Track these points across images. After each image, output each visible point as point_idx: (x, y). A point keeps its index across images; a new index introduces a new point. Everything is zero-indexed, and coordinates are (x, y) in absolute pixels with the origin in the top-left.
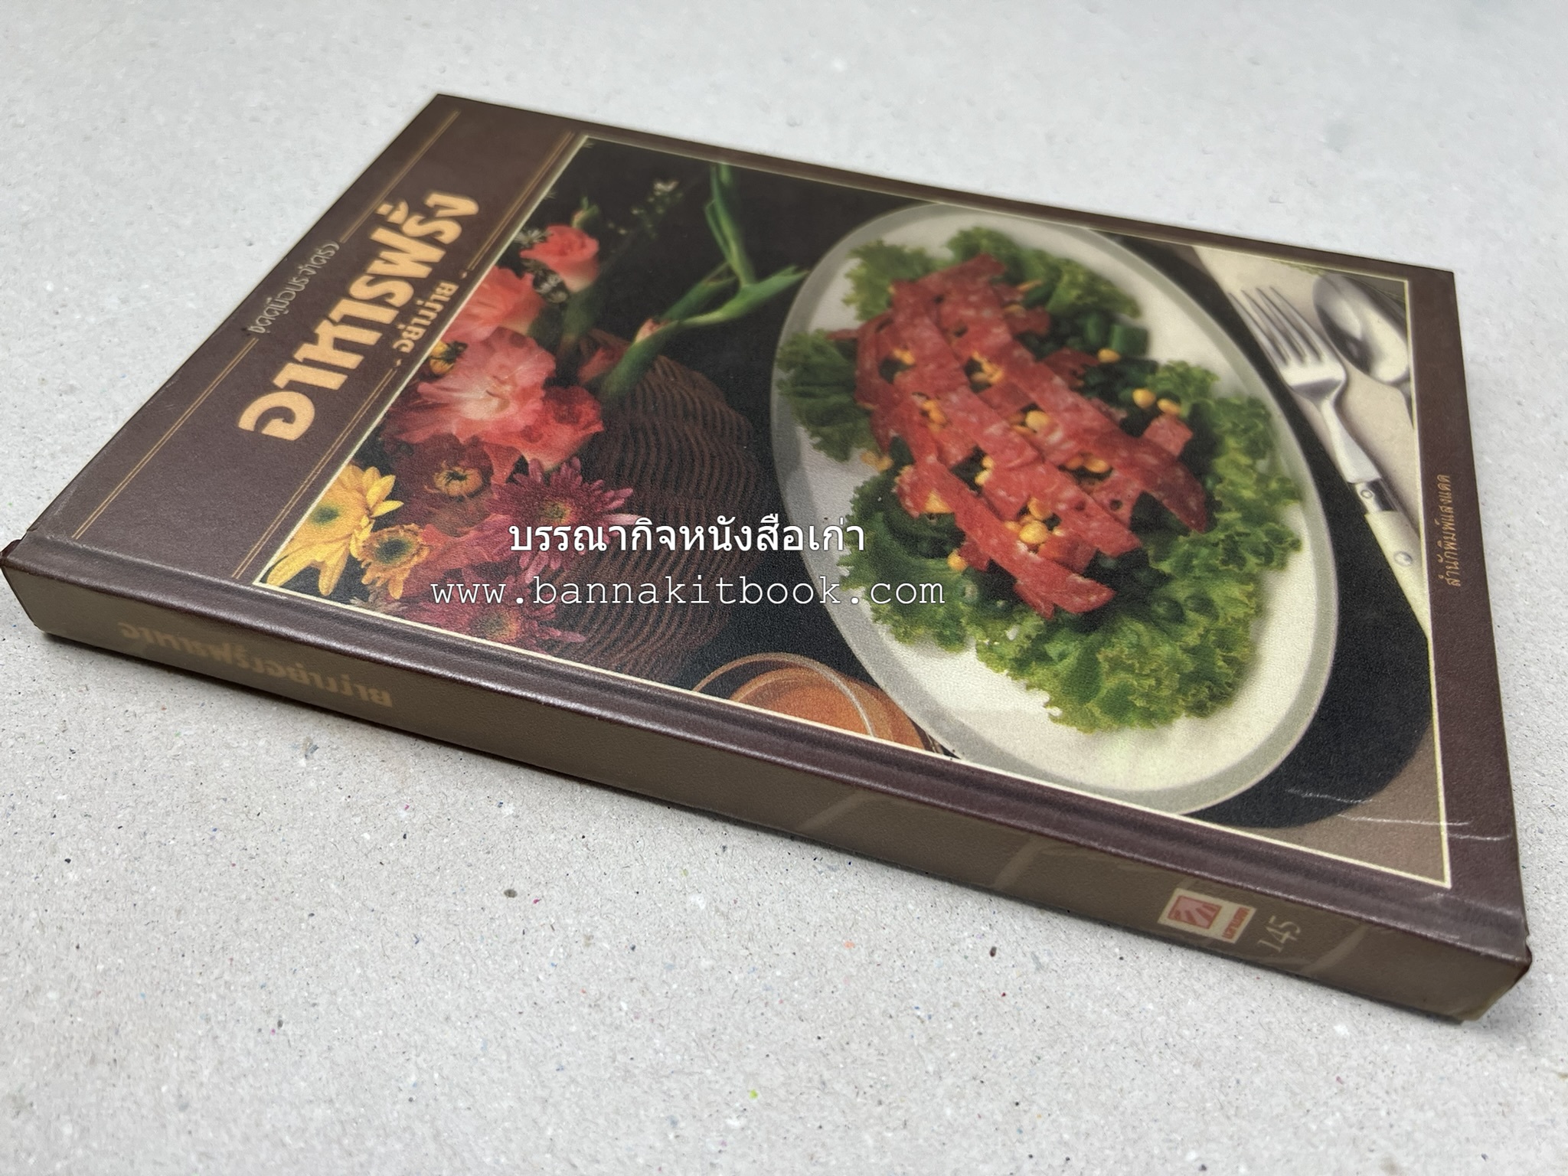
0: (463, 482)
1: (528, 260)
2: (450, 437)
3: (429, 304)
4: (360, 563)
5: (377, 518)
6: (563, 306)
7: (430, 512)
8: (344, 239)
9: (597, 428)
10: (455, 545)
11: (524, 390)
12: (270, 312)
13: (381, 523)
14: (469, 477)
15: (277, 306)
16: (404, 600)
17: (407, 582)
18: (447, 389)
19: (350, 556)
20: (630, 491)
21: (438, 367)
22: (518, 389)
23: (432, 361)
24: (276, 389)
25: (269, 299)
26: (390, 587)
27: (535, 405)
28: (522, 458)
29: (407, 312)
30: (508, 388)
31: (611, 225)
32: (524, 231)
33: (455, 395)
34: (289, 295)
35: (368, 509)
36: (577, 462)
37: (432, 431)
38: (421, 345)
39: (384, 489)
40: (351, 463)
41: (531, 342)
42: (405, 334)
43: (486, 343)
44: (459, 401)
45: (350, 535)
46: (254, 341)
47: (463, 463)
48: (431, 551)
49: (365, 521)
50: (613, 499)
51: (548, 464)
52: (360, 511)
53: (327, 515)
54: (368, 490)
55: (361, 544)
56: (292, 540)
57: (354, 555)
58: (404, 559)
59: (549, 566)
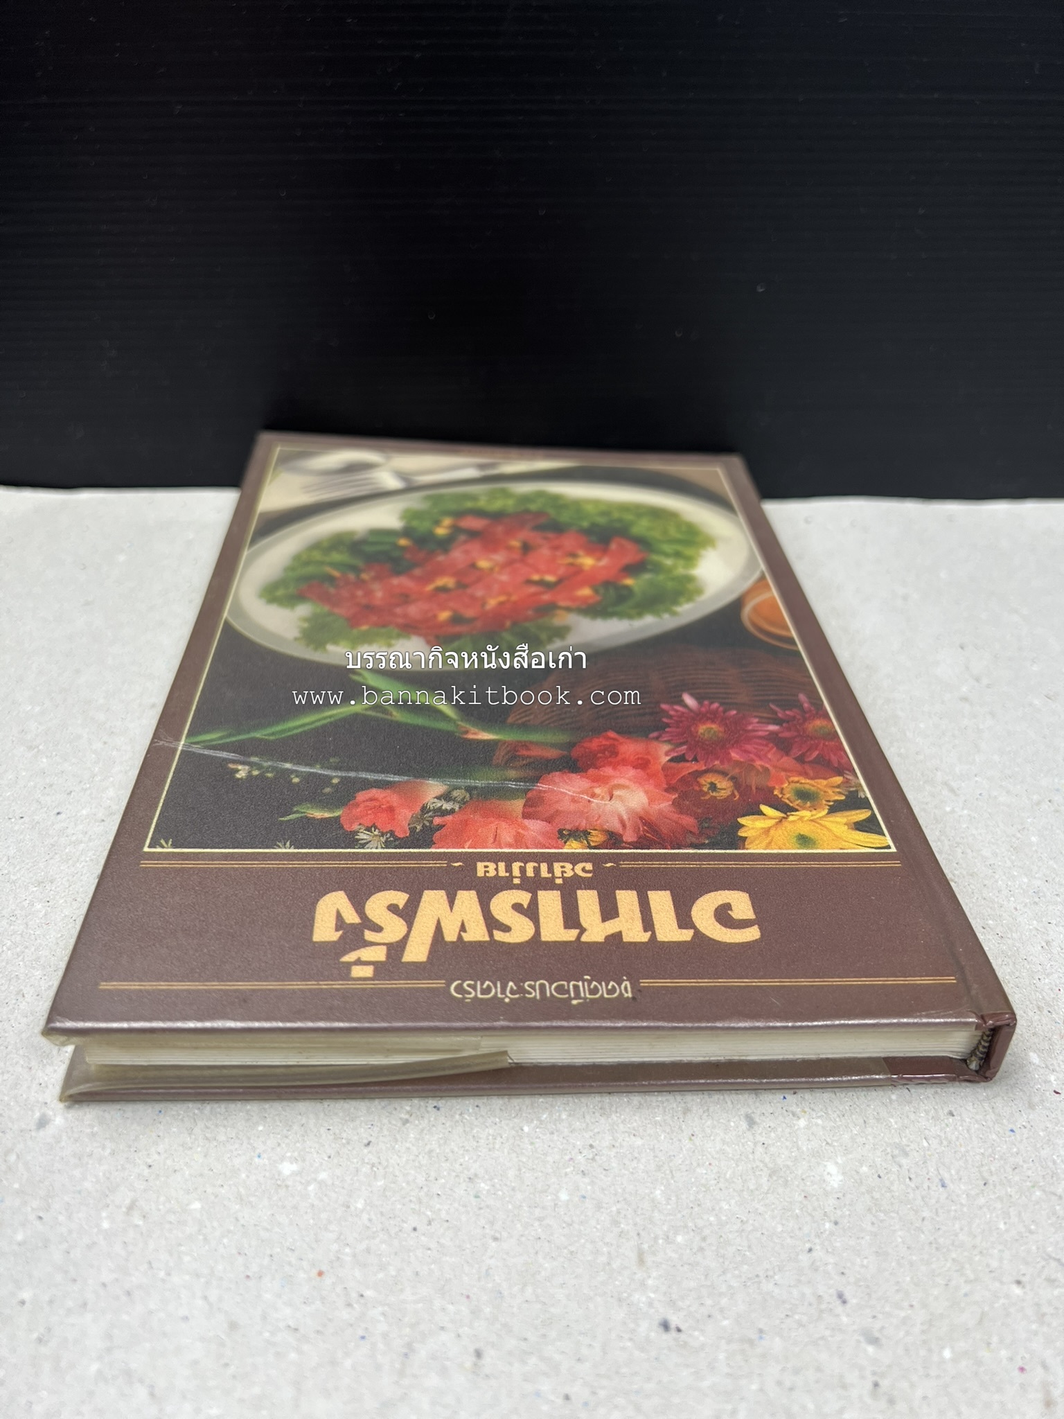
0: (716, 782)
1: (413, 830)
2: (675, 803)
3: (516, 872)
4: (829, 806)
5: (786, 814)
6: (469, 789)
7: (756, 788)
8: (440, 983)
9: (612, 734)
10: (775, 767)
11: (593, 781)
12: (594, 991)
13: (786, 809)
14: (709, 781)
15: (583, 989)
16: (840, 773)
17: (825, 779)
18: (624, 826)
19: (828, 813)
20: (664, 706)
21: (596, 837)
22: (595, 784)
23: (592, 844)
24: (698, 933)
25: (575, 1002)
26: (836, 784)
27: (608, 771)
28: (668, 761)
29: (534, 885)
30: (598, 791)
31: (327, 790)
32: (363, 846)
33: (625, 817)
34: (560, 989)
35: (781, 821)
36: (652, 735)
37: (675, 816)
38: (574, 859)
39: (753, 821)
40: (744, 848)
41: (530, 795)
42: (569, 874)
43: (549, 820)
44: (632, 813)
45: (812, 821)
46: (645, 983)
47: (697, 788)
48: (790, 777)
49: (791, 818)
50: (677, 711)
51: (666, 747)
52: (785, 823)
53: (804, 840)
54: (762, 828)
55: (814, 812)
56: (841, 849)
57: (826, 811)
58: (807, 787)
59: (758, 723)
